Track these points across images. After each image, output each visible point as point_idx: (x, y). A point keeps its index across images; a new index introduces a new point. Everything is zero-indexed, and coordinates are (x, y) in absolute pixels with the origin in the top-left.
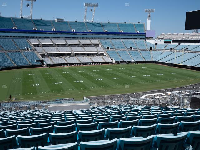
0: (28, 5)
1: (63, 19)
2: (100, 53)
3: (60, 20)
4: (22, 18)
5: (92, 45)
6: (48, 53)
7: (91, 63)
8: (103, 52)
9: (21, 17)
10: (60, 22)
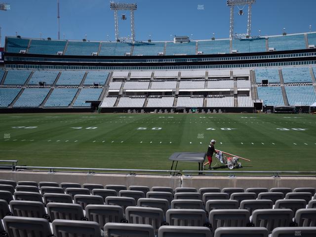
2: (238, 91)
3: (181, 40)
4: (118, 41)
5: (232, 78)
6: (127, 91)
7: (198, 108)
8: (248, 90)
10: (182, 42)
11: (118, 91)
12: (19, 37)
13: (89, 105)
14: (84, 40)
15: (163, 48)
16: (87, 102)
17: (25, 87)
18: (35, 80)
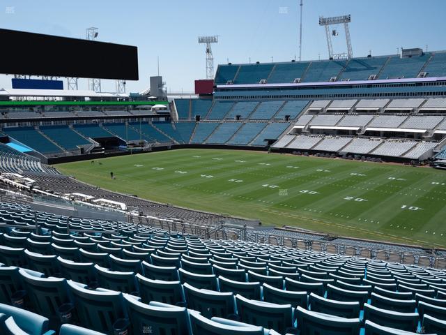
0: (334, 33)
1: (418, 49)
3: (410, 53)
4: (331, 59)
9: (328, 59)
10: (410, 56)
11: (303, 127)
12: (230, 64)
13: (266, 144)
14: (293, 61)
15: (380, 67)
16: (266, 140)
17: (222, 122)
18: (234, 113)
